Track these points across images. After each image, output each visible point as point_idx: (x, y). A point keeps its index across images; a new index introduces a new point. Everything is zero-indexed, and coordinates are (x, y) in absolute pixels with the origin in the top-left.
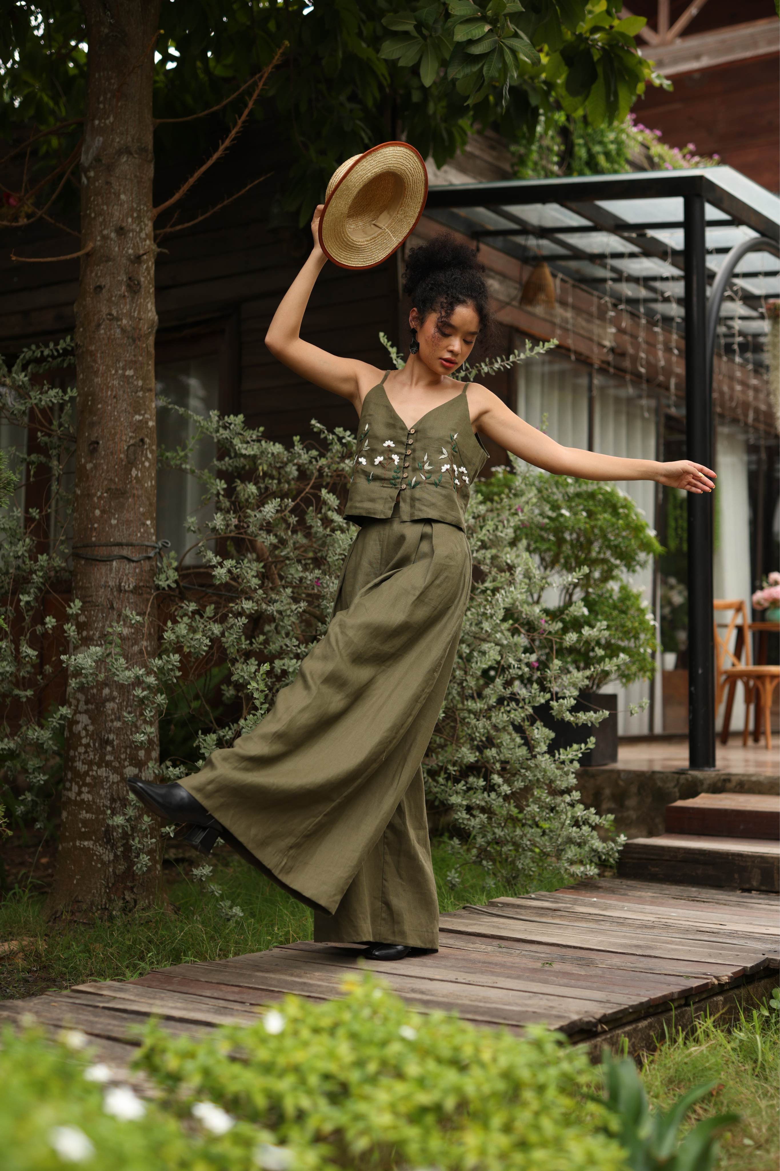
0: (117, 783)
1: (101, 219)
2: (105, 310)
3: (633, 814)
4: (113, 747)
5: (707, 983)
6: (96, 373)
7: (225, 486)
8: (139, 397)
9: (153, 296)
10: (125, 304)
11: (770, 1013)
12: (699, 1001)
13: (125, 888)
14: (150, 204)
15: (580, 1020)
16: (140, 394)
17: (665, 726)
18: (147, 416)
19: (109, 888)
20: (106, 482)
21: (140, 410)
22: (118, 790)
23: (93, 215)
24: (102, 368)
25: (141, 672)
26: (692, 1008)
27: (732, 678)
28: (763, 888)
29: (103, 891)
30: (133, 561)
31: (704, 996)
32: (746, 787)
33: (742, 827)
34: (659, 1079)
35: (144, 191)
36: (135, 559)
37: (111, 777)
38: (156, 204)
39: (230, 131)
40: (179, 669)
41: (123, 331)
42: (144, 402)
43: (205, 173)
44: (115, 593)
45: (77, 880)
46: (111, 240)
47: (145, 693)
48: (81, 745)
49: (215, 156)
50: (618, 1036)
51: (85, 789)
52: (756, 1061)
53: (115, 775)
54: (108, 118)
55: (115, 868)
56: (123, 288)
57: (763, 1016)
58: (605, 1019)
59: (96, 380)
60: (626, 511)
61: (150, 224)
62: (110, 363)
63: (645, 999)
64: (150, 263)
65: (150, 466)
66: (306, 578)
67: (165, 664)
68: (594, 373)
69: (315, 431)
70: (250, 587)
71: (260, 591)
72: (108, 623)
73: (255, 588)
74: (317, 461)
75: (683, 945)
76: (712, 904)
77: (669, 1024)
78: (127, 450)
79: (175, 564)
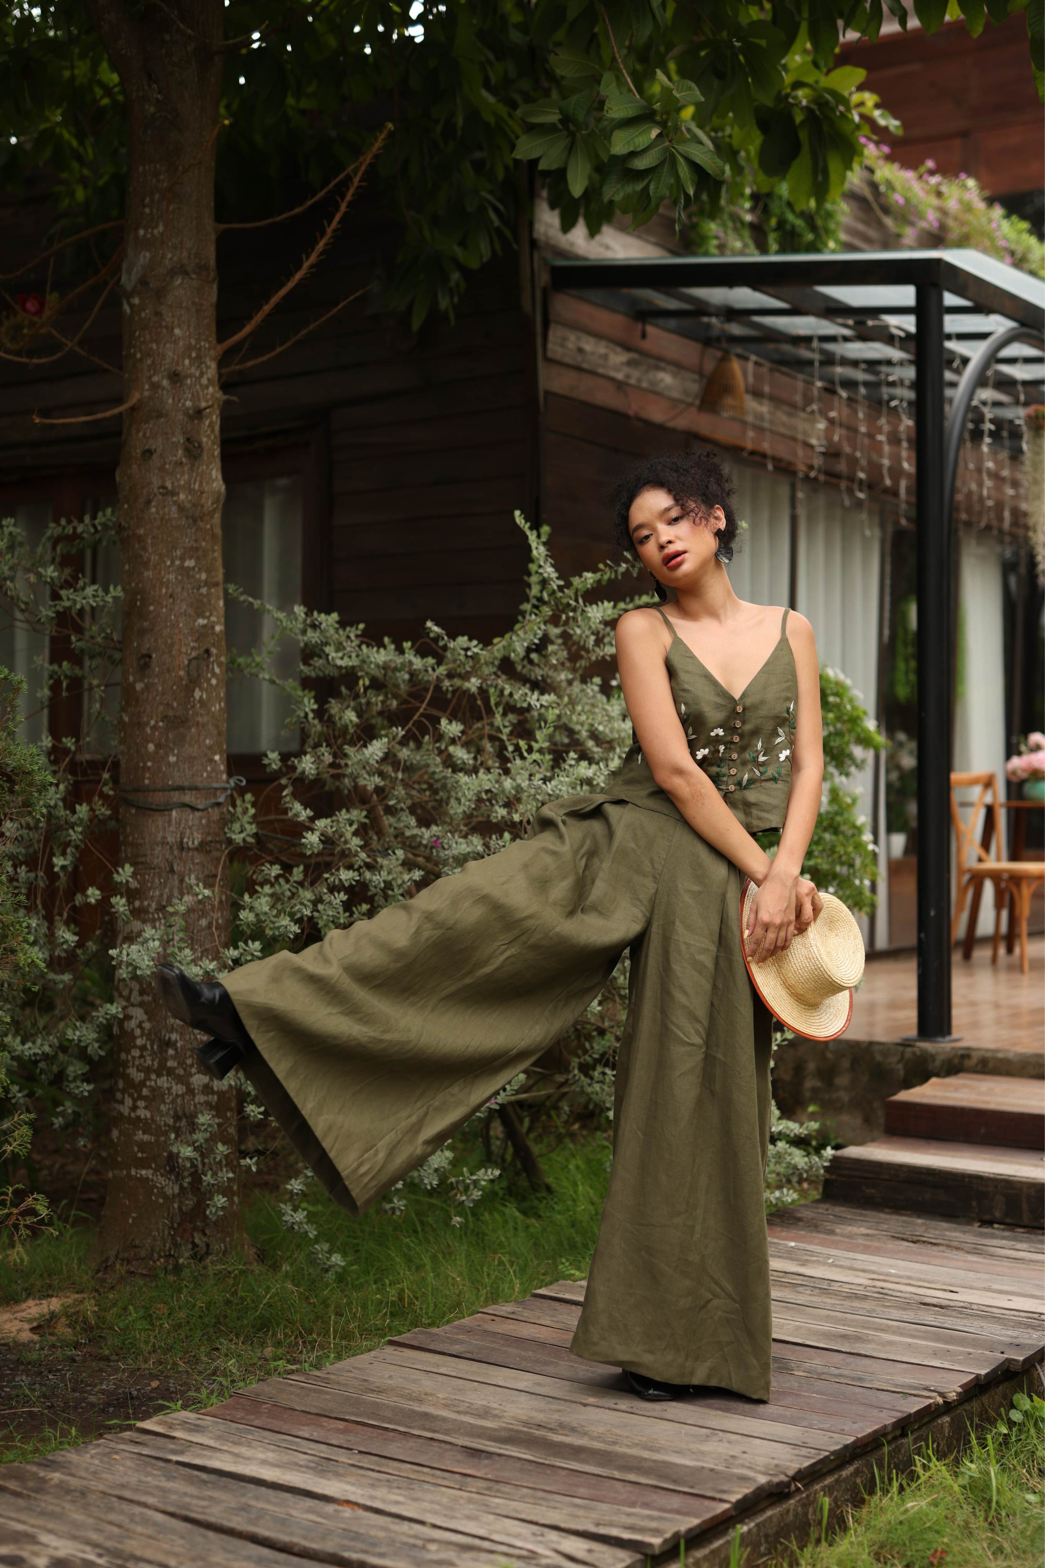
0: (183, 1096)
1: (149, 362)
2: (156, 482)
3: (845, 1096)
4: (176, 1049)
5: (930, 1405)
6: (146, 564)
7: (315, 707)
8: (202, 594)
9: (218, 460)
10: (183, 474)
11: (1010, 1429)
12: (919, 1428)
13: (195, 1229)
14: (213, 339)
15: (769, 1483)
16: (204, 590)
18: (213, 619)
19: (174, 1229)
20: (161, 708)
21: (203, 612)
22: (183, 1105)
23: (138, 356)
24: (154, 558)
25: (211, 967)
26: (911, 1438)
27: (977, 879)
28: (1008, 1220)
29: (166, 1232)
30: (198, 810)
31: (925, 1420)
32: (990, 1065)
33: (983, 1131)
34: (867, 1551)
35: (206, 321)
36: (200, 807)
37: (174, 1088)
38: (220, 339)
39: (318, 243)
41: (181, 509)
42: (209, 601)
43: (284, 298)
45: (134, 1218)
46: (163, 388)
48: (135, 1046)
49: (298, 276)
50: (816, 1493)
51: (141, 1104)
52: (989, 1502)
53: (179, 1086)
54: (156, 226)
55: (181, 1203)
56: (180, 452)
57: (1000, 1434)
58: (801, 1476)
59: (146, 574)
60: (838, 700)
61: (213, 365)
62: (164, 551)
63: (850, 1440)
64: (214, 417)
65: (217, 684)
66: (421, 837)
67: (242, 954)
68: (799, 485)
69: (432, 635)
70: (349, 849)
71: (363, 855)
72: (167, 890)
73: (357, 851)
74: (434, 670)
75: (902, 1335)
76: (941, 1248)
77: (881, 1467)
78: (188, 665)
79: (252, 811)
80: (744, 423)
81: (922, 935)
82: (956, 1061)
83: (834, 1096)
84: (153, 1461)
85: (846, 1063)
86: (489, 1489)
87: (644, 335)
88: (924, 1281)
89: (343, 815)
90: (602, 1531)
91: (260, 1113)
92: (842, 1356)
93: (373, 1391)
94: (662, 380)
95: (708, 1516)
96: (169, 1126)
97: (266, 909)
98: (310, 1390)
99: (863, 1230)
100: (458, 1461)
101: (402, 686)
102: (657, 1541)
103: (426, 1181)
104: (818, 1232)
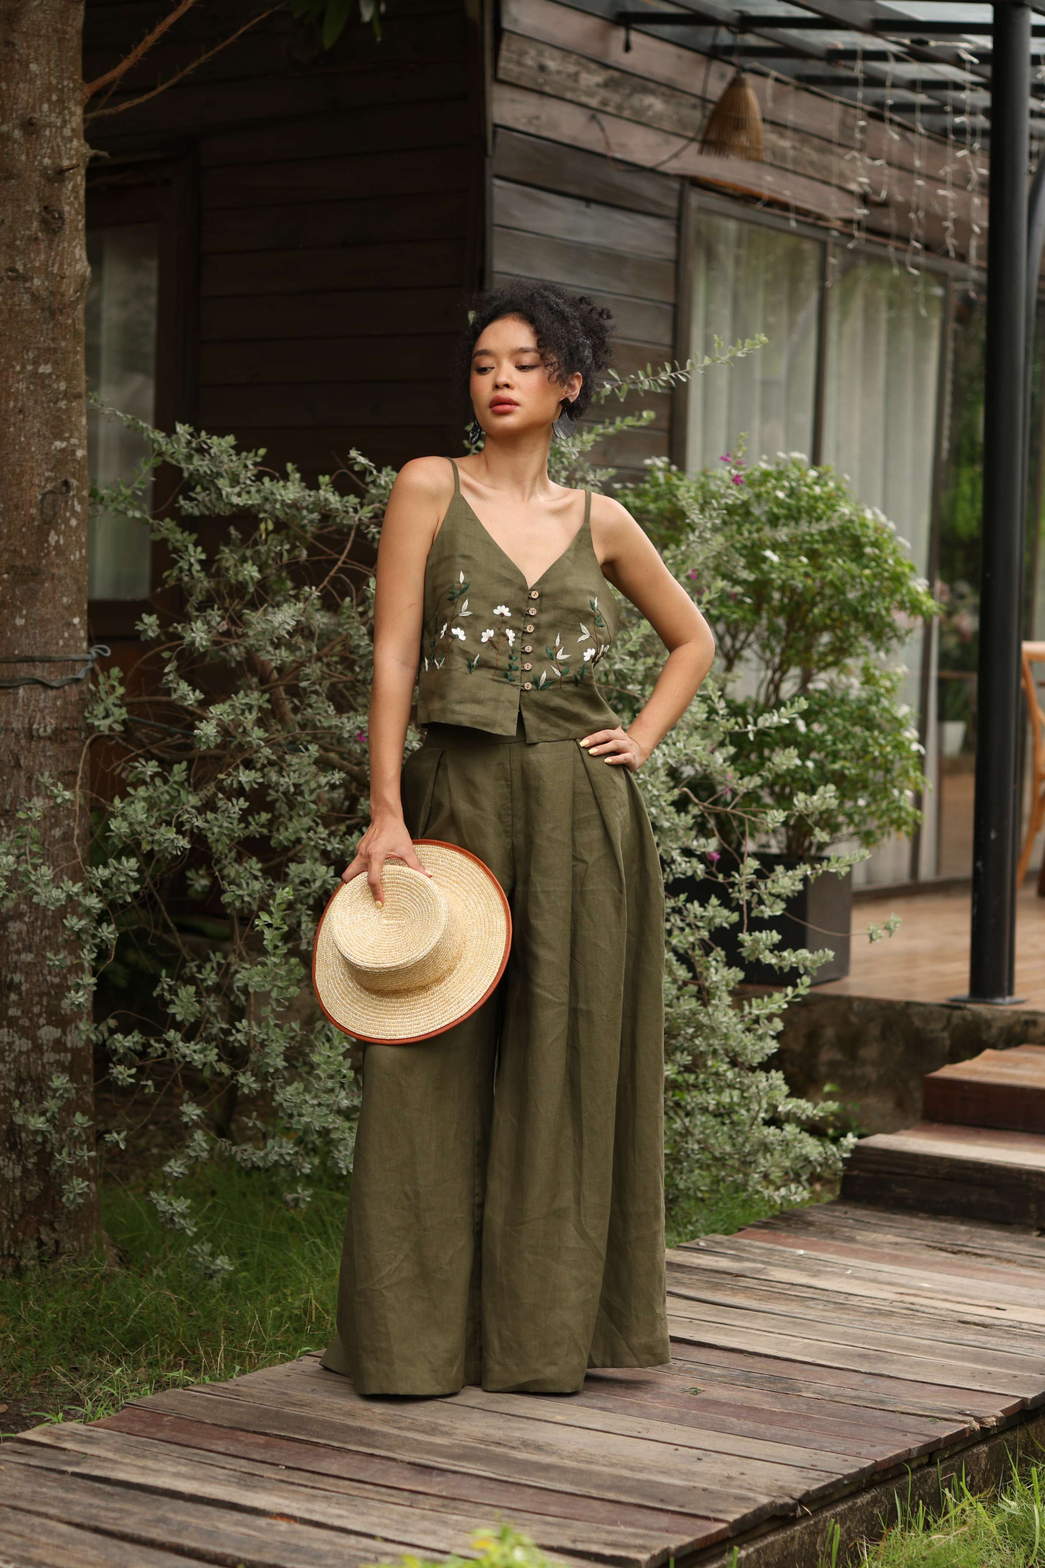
0: (28, 1053)
2: (4, 263)
3: (872, 1073)
4: (20, 994)
5: (964, 1430)
7: (203, 557)
8: (60, 409)
9: (82, 234)
10: (38, 253)
12: (951, 1457)
13: (41, 1222)
14: (79, 77)
15: (771, 1503)
16: (63, 404)
17: (938, 864)
18: (74, 441)
19: (15, 1222)
20: (6, 556)
21: (62, 432)
22: (28, 1065)
25: (75, 889)
26: (940, 1467)
30: (52, 688)
31: (958, 1448)
35: (71, 54)
36: (54, 684)
37: (17, 1042)
38: (88, 75)
40: (136, 881)
41: (35, 298)
42: (70, 418)
43: (173, 26)
44: (23, 742)
46: (15, 141)
47: (83, 922)
50: (826, 1520)
52: (1032, 1545)
53: (24, 1040)
55: (24, 1189)
56: (35, 224)
58: (807, 1499)
60: (876, 551)
61: (79, 111)
62: (13, 352)
63: (868, 1463)
64: (79, 179)
65: (78, 526)
66: (341, 728)
67: (113, 874)
68: (830, 249)
69: (357, 468)
70: (249, 742)
71: (267, 751)
72: (11, 790)
73: (259, 746)
74: (356, 511)
75: (933, 1354)
76: (988, 1260)
77: (903, 1498)
78: (42, 500)
79: (120, 690)
81: (979, 864)
82: (1018, 1029)
83: (858, 1072)
84: (45, 1472)
85: (875, 1030)
86: (443, 1506)
87: (627, 48)
88: (965, 1296)
89: (240, 699)
90: (580, 1547)
91: (130, 1076)
92: (860, 1377)
93: (294, 1404)
94: (650, 107)
95: (701, 1535)
96: (10, 1091)
97: (142, 817)
98: (219, 1402)
99: (891, 1238)
100: (405, 1478)
101: (309, 528)
102: (644, 1557)
103: (341, 1165)
104: (834, 1238)
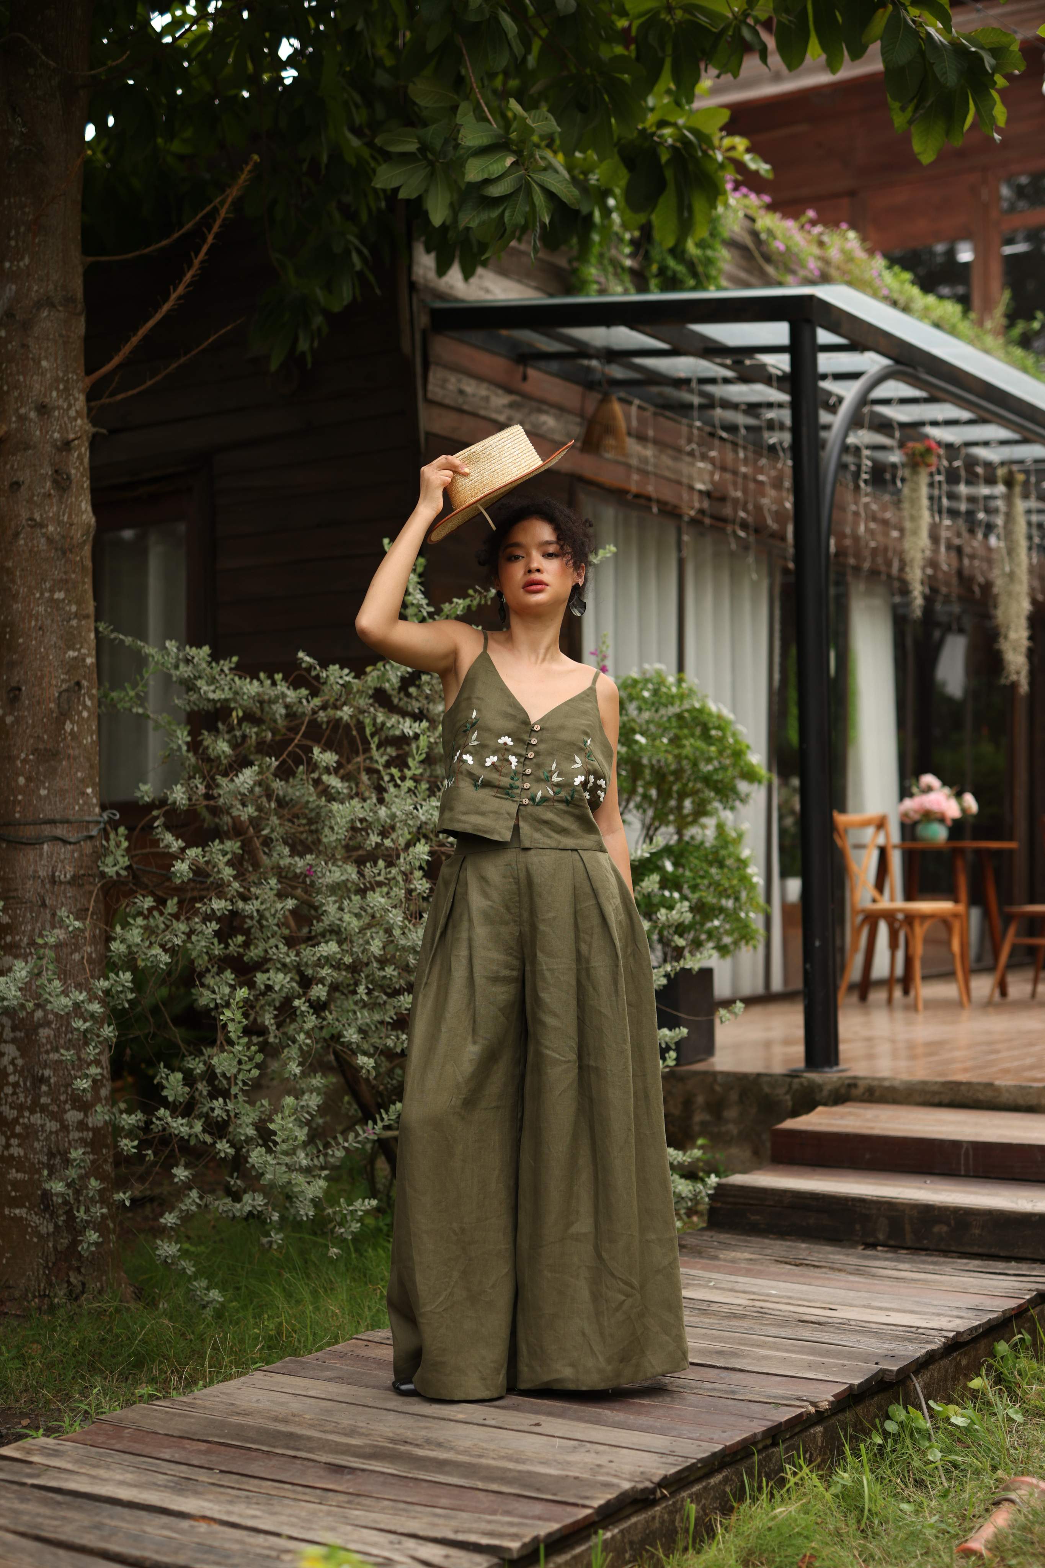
0: (57, 1133)
1: (16, 394)
2: (24, 514)
3: (733, 1129)
4: (49, 1086)
5: (801, 1414)
6: (15, 597)
7: (189, 739)
8: (72, 626)
9: (88, 493)
10: (51, 506)
11: (886, 1439)
12: (791, 1437)
13: (70, 1268)
14: (81, 372)
15: (633, 1488)
16: (74, 623)
17: (785, 980)
18: (84, 651)
19: (49, 1269)
20: (31, 741)
21: (74, 644)
22: (57, 1142)
23: (5, 388)
24: (23, 591)
25: (81, 998)
26: (782, 1447)
27: (872, 919)
28: (892, 1243)
29: (41, 1272)
30: (70, 843)
31: (797, 1430)
32: (877, 1094)
33: (867, 1156)
34: (734, 1556)
35: (73, 354)
36: (72, 840)
37: (48, 1124)
38: (89, 372)
39: (184, 275)
40: (132, 990)
41: (50, 540)
42: (80, 633)
43: (152, 329)
44: (48, 886)
45: (7, 1259)
46: (31, 420)
47: (88, 1024)
48: (8, 1084)
49: (166, 308)
50: (683, 1500)
51: (14, 1141)
52: (862, 1511)
53: (53, 1123)
54: (22, 259)
55: (55, 1242)
56: (48, 484)
57: (874, 1444)
58: (665, 1482)
59: (15, 606)
60: (720, 733)
61: (82, 397)
62: (33, 583)
63: (718, 1448)
64: (83, 449)
65: (89, 717)
66: (295, 865)
67: (112, 985)
68: (684, 527)
69: (304, 665)
70: (222, 879)
71: (236, 885)
72: (39, 925)
73: (229, 881)
74: (308, 702)
75: (778, 1350)
76: (824, 1270)
77: (751, 1475)
78: (59, 697)
79: (125, 844)
80: (628, 466)
81: (808, 966)
82: (843, 1091)
83: (723, 1129)
84: (7, 1485)
85: (734, 1096)
86: (349, 1502)
87: (525, 378)
88: (804, 1300)
89: (216, 846)
90: (461, 1537)
91: (133, 1147)
92: (716, 1371)
93: (238, 1414)
94: (544, 423)
95: (569, 1521)
96: (43, 1163)
97: (138, 940)
98: (175, 1414)
99: (747, 1255)
100: (320, 1477)
101: (279, 721)
102: (515, 1545)
103: (302, 1212)
104: (702, 1257)
